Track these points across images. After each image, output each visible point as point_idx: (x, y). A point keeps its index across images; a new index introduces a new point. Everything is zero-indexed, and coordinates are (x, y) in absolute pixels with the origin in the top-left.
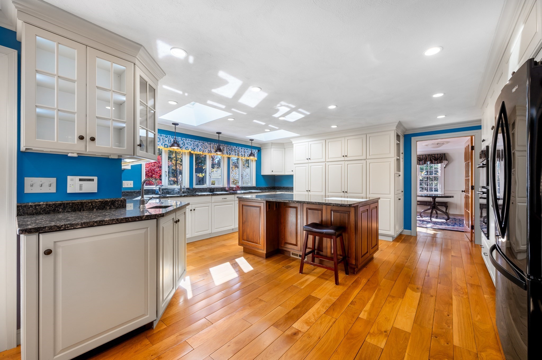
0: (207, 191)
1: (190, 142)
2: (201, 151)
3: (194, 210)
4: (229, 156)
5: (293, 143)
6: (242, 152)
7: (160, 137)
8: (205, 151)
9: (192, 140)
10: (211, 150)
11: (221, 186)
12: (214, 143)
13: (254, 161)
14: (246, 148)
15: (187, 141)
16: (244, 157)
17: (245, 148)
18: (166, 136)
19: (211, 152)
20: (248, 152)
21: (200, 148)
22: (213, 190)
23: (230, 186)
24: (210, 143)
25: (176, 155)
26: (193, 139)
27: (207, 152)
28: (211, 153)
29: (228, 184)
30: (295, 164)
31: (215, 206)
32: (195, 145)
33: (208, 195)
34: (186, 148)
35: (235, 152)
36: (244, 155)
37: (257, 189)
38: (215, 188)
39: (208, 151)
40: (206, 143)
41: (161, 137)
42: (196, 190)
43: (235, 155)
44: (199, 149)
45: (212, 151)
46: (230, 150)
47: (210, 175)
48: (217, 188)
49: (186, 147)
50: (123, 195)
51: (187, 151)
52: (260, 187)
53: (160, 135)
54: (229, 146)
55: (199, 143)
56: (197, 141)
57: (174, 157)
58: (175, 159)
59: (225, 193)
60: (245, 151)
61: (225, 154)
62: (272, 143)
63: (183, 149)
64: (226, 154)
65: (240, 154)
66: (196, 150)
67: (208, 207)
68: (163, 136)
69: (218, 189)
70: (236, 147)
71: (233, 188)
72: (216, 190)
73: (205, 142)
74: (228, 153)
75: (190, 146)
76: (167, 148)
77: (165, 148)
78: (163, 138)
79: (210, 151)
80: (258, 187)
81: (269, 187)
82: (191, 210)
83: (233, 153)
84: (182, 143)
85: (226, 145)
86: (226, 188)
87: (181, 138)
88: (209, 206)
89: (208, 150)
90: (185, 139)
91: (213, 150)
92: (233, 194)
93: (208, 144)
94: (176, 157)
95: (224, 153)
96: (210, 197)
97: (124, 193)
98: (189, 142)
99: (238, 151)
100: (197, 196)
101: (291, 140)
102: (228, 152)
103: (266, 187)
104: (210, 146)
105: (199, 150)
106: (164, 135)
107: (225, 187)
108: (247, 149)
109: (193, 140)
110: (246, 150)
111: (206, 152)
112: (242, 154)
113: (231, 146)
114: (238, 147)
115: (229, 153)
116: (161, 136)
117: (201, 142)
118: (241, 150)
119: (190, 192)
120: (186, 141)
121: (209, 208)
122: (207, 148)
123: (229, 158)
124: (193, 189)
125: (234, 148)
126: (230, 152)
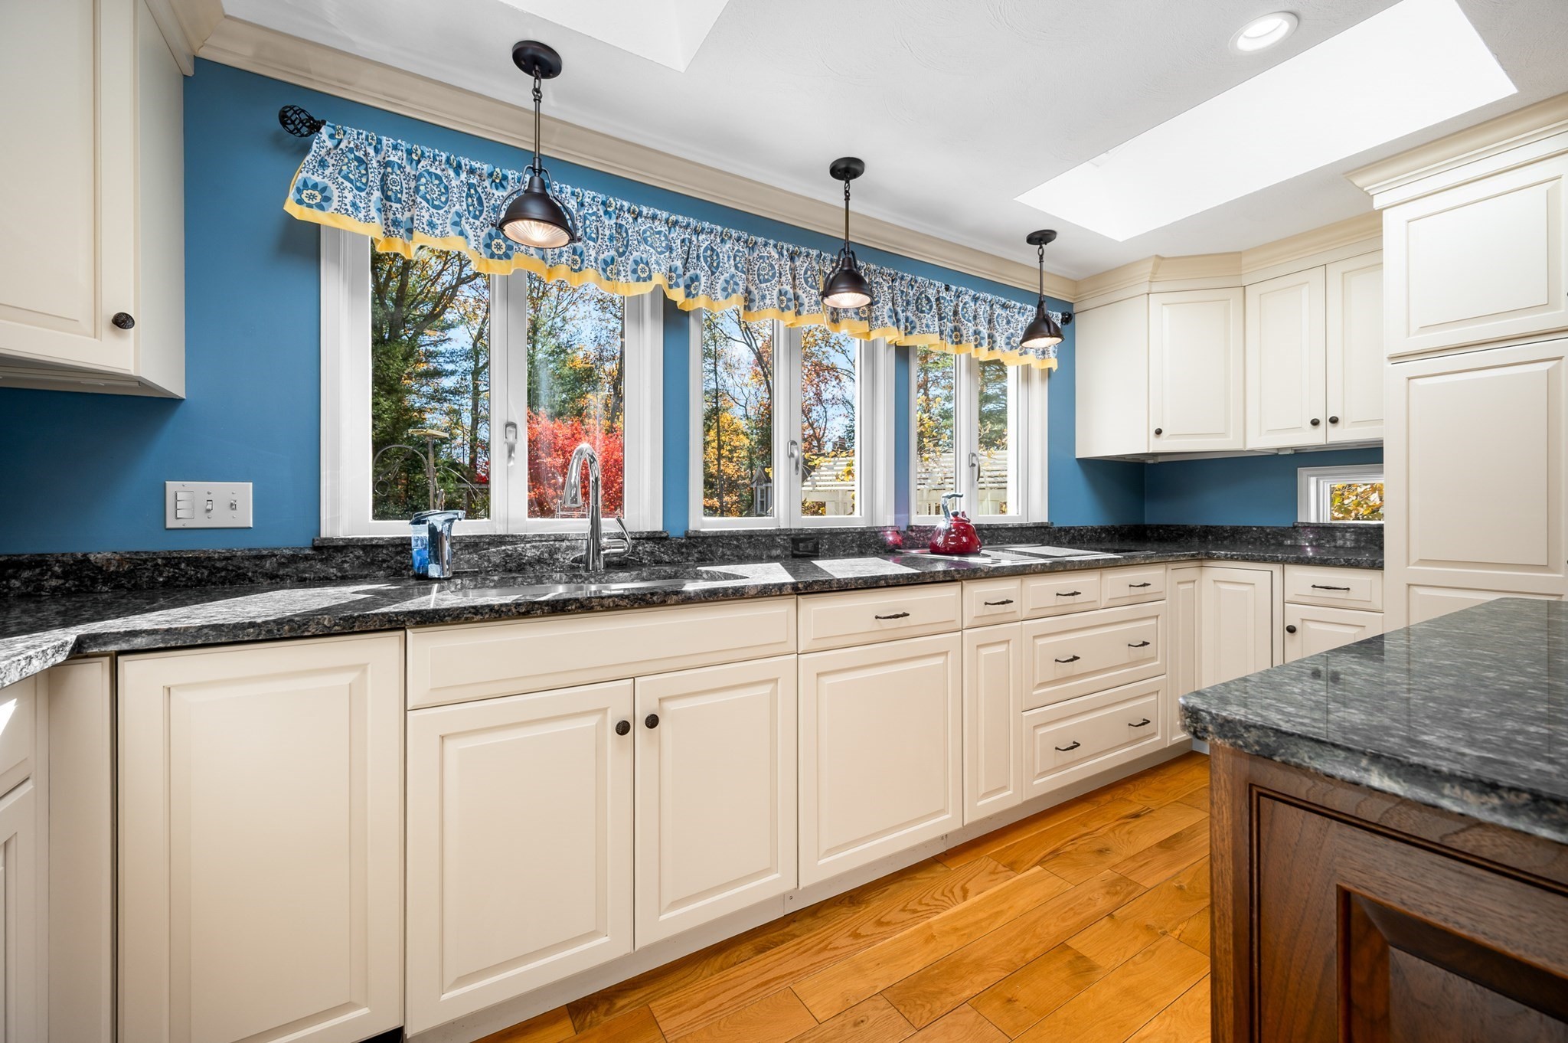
0: (775, 553)
1: (664, 229)
2: (734, 291)
3: (652, 722)
4: (904, 341)
5: (1377, 203)
6: (975, 318)
7: (451, 173)
8: (763, 297)
9: (673, 218)
10: (800, 292)
11: (858, 520)
12: (814, 253)
13: (1036, 376)
14: (1003, 300)
15: (643, 225)
16: (991, 348)
17: (998, 298)
18: (491, 175)
19: (801, 305)
20: (1008, 322)
21: (726, 275)
22: (810, 545)
23: (909, 518)
24: (791, 247)
25: (718, 432)
26: (684, 215)
27: (775, 301)
28: (798, 313)
29: (896, 512)
30: (1395, 358)
31: (823, 679)
32: (698, 257)
33: (766, 592)
34: (634, 271)
35: (941, 319)
36: (991, 336)
37: (1055, 538)
38: (821, 533)
39: (782, 301)
40: (766, 244)
41: (458, 174)
42: (710, 545)
43: (941, 333)
44: (722, 278)
45: (806, 301)
46: (908, 303)
47: (792, 455)
48: (834, 534)
49: (636, 262)
50: (164, 584)
51: (646, 289)
52: (1071, 528)
53: (448, 160)
54: (902, 278)
55: (723, 241)
56: (707, 225)
57: (714, 440)
58: (715, 444)
59: (896, 576)
60: (992, 314)
61: (884, 324)
62: (1163, 258)
63: (621, 278)
64: (886, 320)
65: (968, 328)
66: (702, 288)
67: (766, 690)
68: (472, 171)
69: (843, 542)
70: (947, 288)
71: (929, 531)
72: (831, 543)
73: (761, 240)
74: (898, 320)
75: (661, 253)
76: (504, 262)
77: (496, 260)
78: (470, 186)
79: (789, 300)
80: (1060, 529)
81: (1117, 525)
82: (623, 728)
83: (929, 318)
84: (607, 232)
85: (886, 270)
86: (884, 529)
87: (601, 197)
88: (776, 680)
89: (780, 292)
90: (626, 204)
91: (809, 296)
92: (954, 580)
93: (781, 254)
94: (719, 440)
95: (877, 319)
96: (780, 610)
97: (168, 572)
98: (659, 233)
99: (956, 313)
100: (677, 603)
101: (1359, 182)
102: (901, 316)
103: (1104, 529)
104: (793, 270)
105: (725, 289)
106: (476, 165)
107: (881, 524)
108: (1004, 306)
109: (680, 218)
110: (998, 310)
111: (768, 302)
112: (976, 333)
113: (919, 279)
114: (954, 288)
115: (907, 319)
116: (458, 169)
117: (735, 235)
118: (976, 308)
119: (666, 558)
120: (635, 219)
121: (774, 693)
122: (773, 276)
123: (903, 354)
124: (690, 538)
125: (931, 293)
126: (909, 314)
